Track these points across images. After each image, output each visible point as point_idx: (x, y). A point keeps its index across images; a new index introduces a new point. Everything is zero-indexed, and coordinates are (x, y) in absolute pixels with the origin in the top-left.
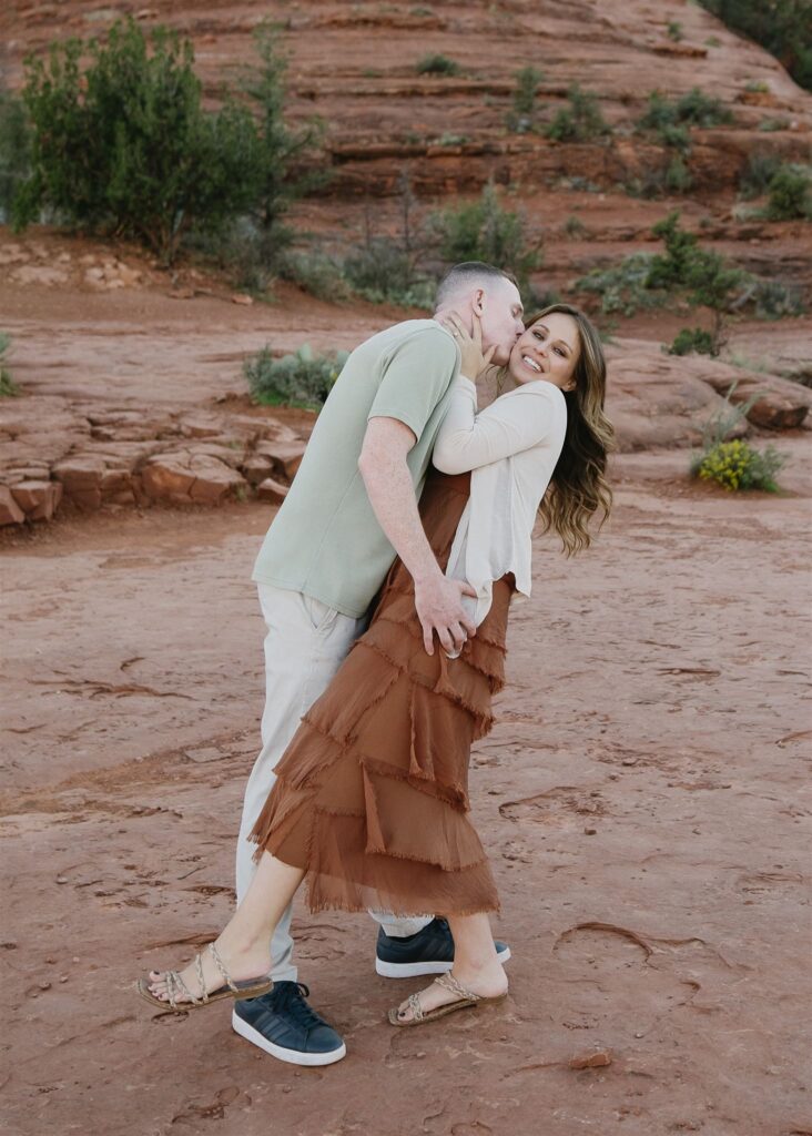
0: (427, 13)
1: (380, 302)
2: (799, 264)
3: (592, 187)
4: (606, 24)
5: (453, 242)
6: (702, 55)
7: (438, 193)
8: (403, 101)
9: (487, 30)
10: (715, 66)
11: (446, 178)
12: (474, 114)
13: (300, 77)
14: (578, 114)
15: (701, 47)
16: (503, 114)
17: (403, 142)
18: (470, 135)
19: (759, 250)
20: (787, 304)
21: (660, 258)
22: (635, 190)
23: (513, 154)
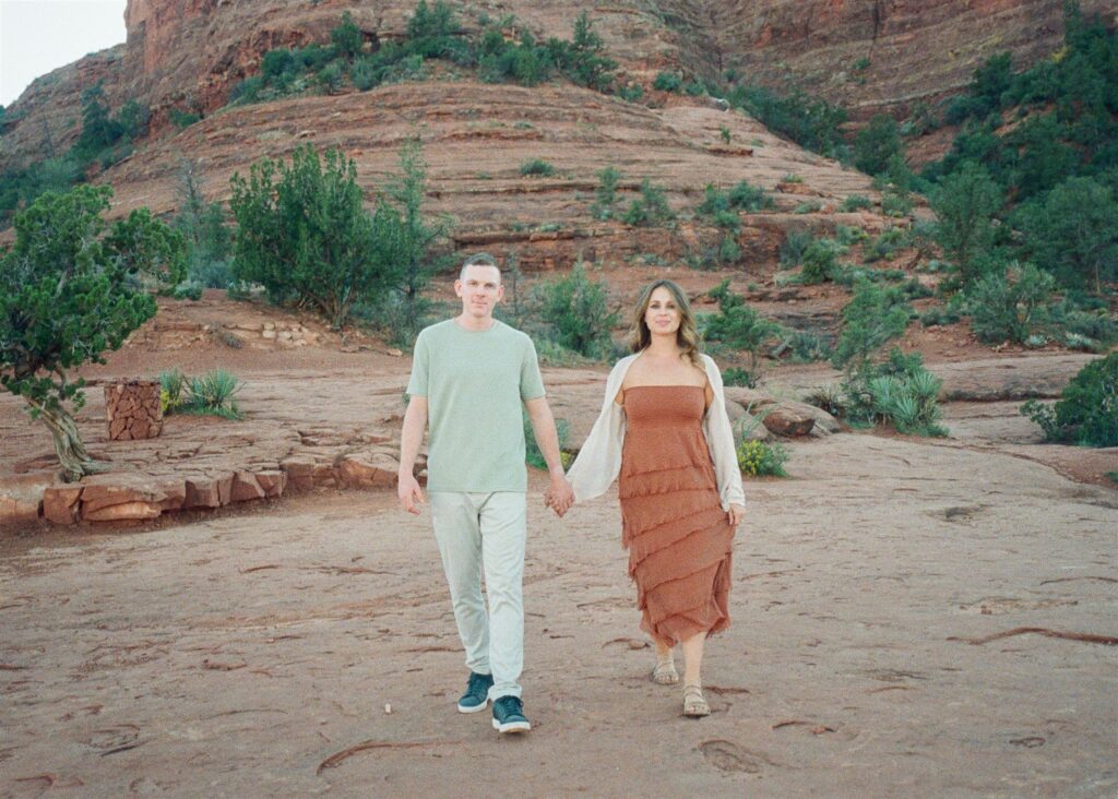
0: (528, 127)
2: (827, 318)
3: (661, 262)
4: (671, 130)
5: (551, 307)
6: (749, 153)
7: (539, 269)
8: (509, 198)
10: (759, 163)
11: (545, 257)
12: (566, 206)
13: (428, 181)
14: (649, 204)
15: (748, 147)
16: (589, 205)
17: (510, 230)
18: (563, 223)
19: (795, 308)
20: (817, 351)
21: (715, 316)
22: (696, 263)
23: (598, 236)
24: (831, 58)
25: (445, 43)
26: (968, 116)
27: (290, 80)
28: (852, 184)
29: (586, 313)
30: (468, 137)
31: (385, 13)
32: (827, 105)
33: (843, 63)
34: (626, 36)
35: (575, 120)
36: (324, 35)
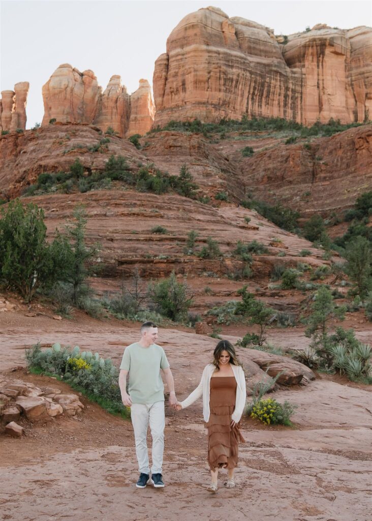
0: (157, 212)
1: (123, 319)
2: (294, 306)
3: (215, 275)
4: (222, 217)
6: (257, 229)
7: (157, 277)
8: (145, 243)
9: (178, 218)
10: (262, 233)
11: (160, 271)
12: (172, 248)
13: (108, 233)
14: (211, 249)
15: (257, 226)
16: (182, 248)
17: (145, 258)
18: (170, 256)
19: (278, 300)
20: (289, 322)
21: (240, 303)
22: (231, 277)
23: (186, 262)
24: (293, 190)
25: (121, 174)
26: (354, 218)
27: (50, 187)
28: (304, 245)
29: (175, 299)
30: (129, 215)
31: (95, 160)
32: (291, 210)
33: (299, 193)
34: (203, 176)
35: (179, 210)
36: (67, 168)
